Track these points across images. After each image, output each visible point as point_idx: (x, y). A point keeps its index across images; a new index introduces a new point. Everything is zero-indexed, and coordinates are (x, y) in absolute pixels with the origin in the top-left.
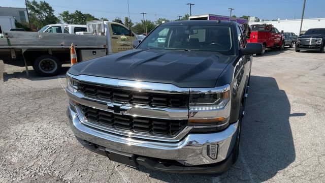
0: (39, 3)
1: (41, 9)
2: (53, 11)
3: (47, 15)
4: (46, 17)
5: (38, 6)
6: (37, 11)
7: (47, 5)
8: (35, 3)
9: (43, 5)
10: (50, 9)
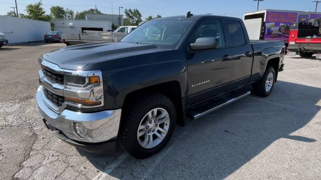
0: (133, 10)
1: (134, 15)
2: (141, 16)
3: (137, 19)
4: (136, 21)
5: (132, 13)
6: (131, 17)
7: (137, 11)
8: (130, 10)
9: (135, 12)
10: (140, 15)
